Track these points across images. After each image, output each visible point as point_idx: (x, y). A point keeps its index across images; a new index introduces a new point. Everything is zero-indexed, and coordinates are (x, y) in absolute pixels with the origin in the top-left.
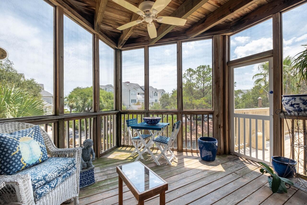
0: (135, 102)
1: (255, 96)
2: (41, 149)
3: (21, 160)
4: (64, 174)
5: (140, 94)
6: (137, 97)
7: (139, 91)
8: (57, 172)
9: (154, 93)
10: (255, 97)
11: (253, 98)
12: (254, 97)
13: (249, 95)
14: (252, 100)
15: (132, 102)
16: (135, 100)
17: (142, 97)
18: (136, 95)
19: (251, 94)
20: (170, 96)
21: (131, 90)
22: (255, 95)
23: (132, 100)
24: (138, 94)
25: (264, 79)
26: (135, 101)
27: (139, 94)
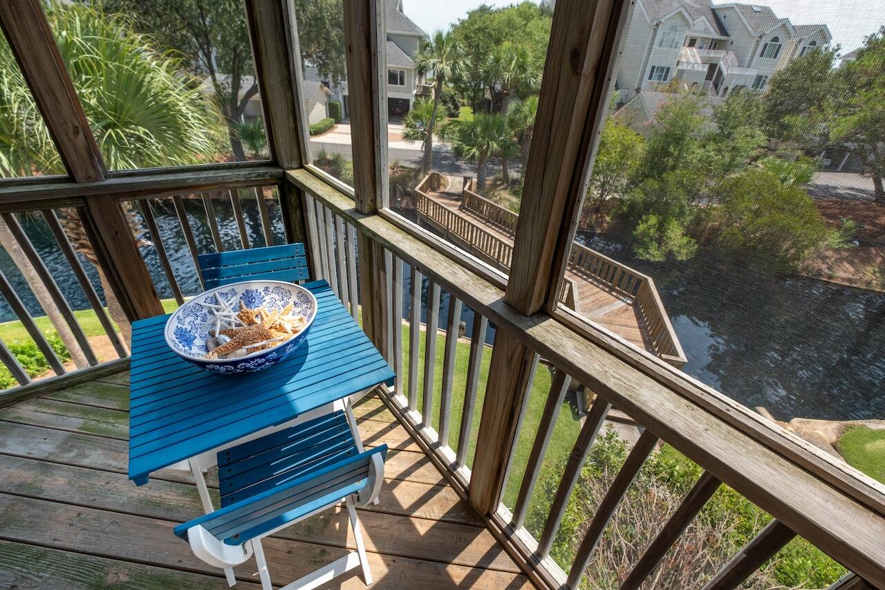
0: (665, 79)
5: (698, 44)
6: (681, 55)
7: (696, 31)
9: (766, 45)
15: (650, 78)
16: (668, 69)
17: (701, 57)
18: (676, 48)
20: (837, 64)
21: (663, 21)
23: (653, 68)
24: (688, 41)
26: (663, 72)
27: (692, 43)
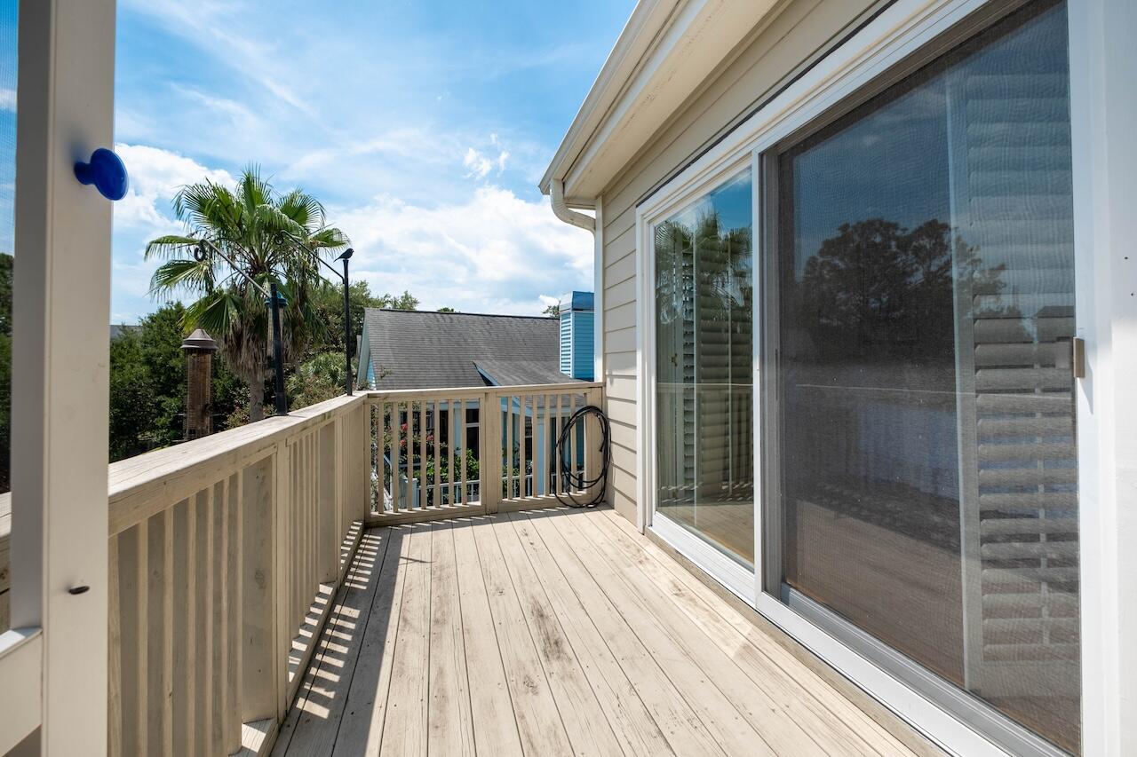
1: (156, 351)
10: (160, 355)
11: (149, 361)
12: (152, 356)
13: (130, 346)
14: (144, 370)
19: (138, 345)
22: (156, 346)
25: (205, 268)
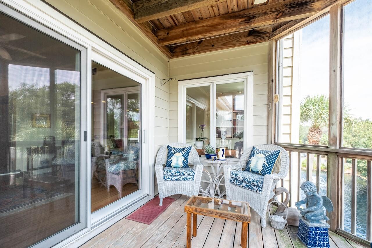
2: (263, 165)
3: (250, 165)
4: (248, 185)
8: (243, 178)
